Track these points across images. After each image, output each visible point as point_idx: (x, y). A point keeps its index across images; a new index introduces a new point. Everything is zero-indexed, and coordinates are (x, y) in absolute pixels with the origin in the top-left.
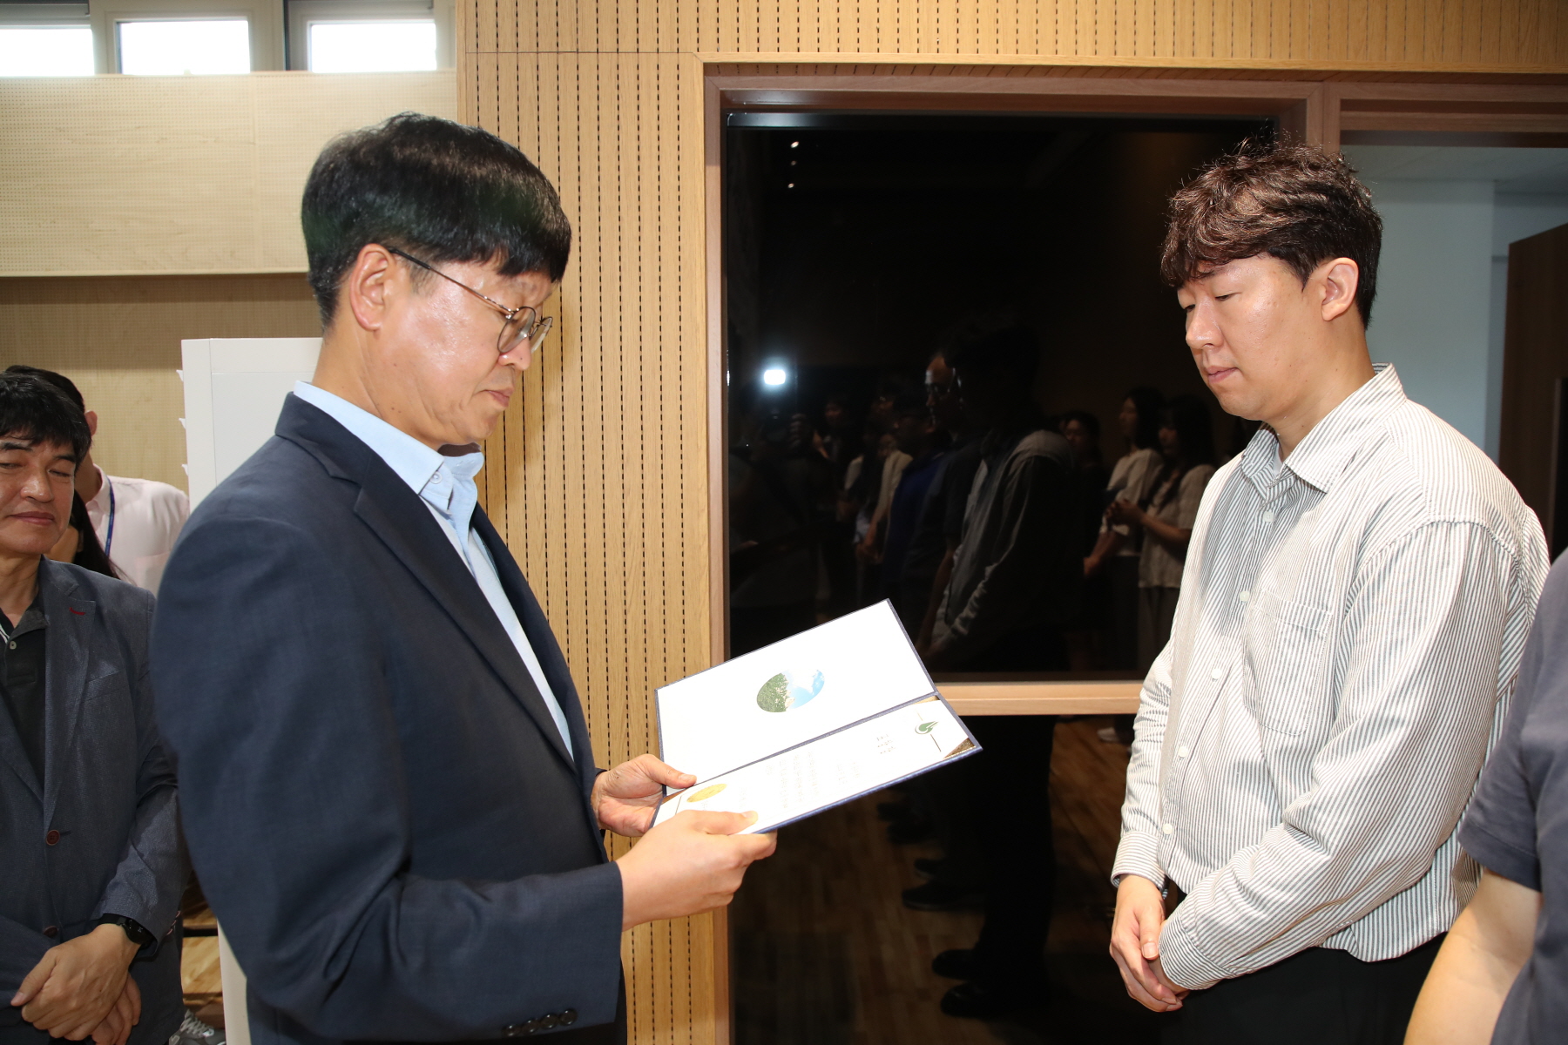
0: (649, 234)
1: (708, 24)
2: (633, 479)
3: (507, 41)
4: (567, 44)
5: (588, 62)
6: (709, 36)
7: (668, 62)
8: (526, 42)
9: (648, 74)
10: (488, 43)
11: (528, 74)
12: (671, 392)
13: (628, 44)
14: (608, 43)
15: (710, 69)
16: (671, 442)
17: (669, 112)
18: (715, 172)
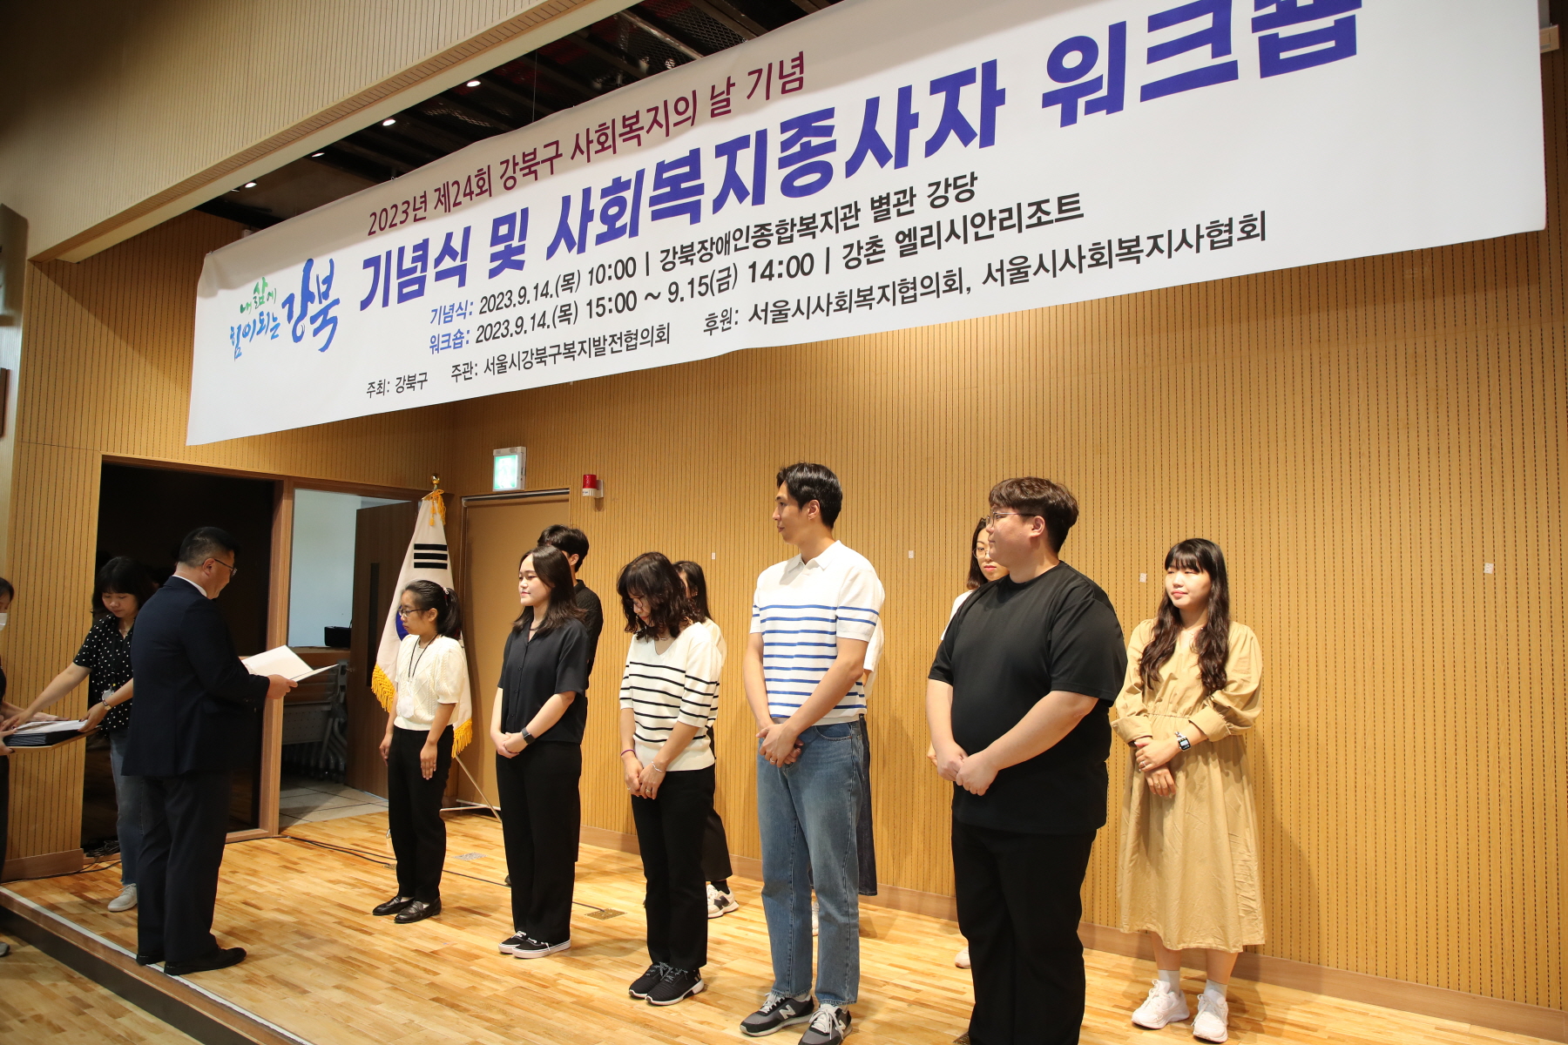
0: (79, 505)
1: (104, 442)
2: (67, 584)
3: (33, 439)
4: (55, 443)
5: (62, 450)
6: (104, 447)
7: (90, 453)
9: (83, 456)
10: (26, 438)
12: (83, 556)
13: (76, 445)
15: (105, 457)
16: (82, 573)
17: (89, 468)
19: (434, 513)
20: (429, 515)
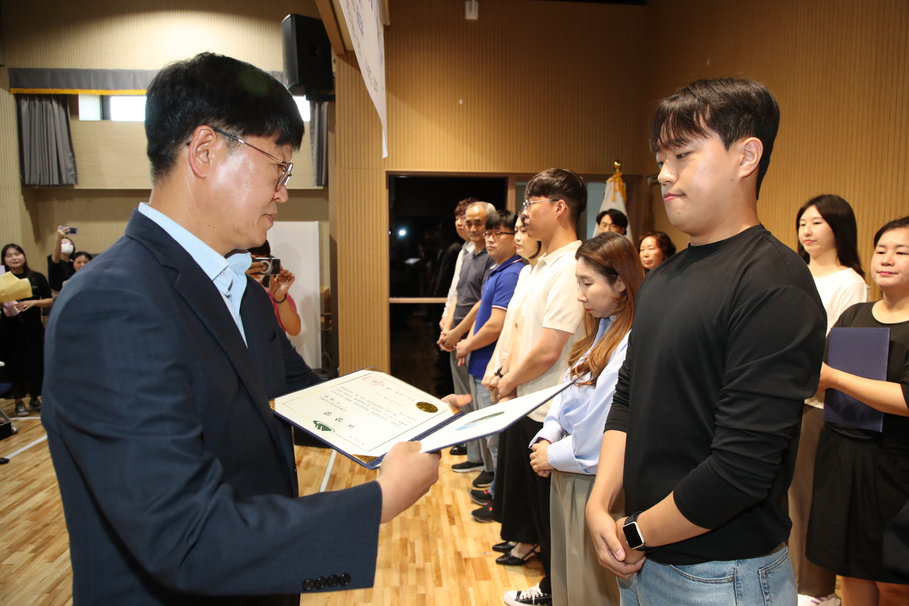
0: (375, 204)
2: (371, 252)
4: (359, 167)
5: (363, 171)
6: (387, 166)
7: (379, 171)
8: (350, 166)
9: (374, 173)
11: (351, 173)
13: (371, 167)
14: (367, 166)
15: (387, 172)
17: (379, 181)
18: (388, 190)
19: (615, 191)
20: (612, 192)
